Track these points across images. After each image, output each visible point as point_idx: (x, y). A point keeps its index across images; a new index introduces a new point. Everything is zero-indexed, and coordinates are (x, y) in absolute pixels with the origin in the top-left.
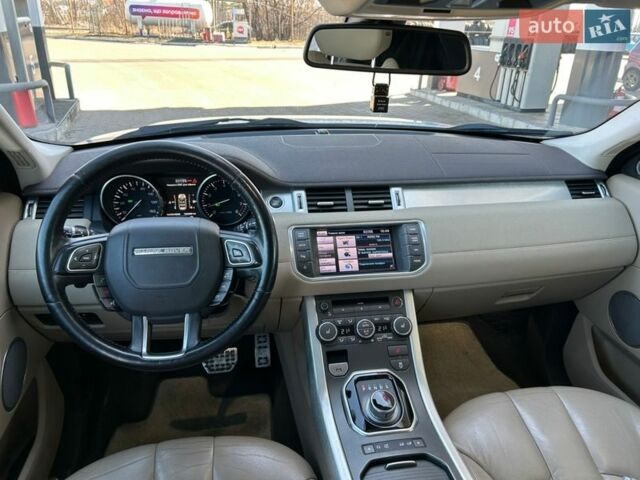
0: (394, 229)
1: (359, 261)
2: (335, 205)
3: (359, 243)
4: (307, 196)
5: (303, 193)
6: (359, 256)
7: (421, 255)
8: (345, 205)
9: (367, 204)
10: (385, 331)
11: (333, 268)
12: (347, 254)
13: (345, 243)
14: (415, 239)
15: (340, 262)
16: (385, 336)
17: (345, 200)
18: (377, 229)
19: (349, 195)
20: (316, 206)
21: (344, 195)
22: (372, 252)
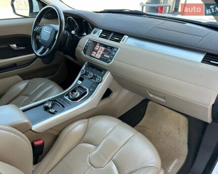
1: (101, 56)
2: (106, 37)
5: (101, 31)
6: (102, 54)
9: (114, 39)
11: (94, 55)
12: (99, 53)
13: (101, 49)
14: (114, 53)
15: (97, 54)
16: (94, 80)
17: (110, 36)
20: (102, 35)
21: (111, 34)
22: (106, 54)
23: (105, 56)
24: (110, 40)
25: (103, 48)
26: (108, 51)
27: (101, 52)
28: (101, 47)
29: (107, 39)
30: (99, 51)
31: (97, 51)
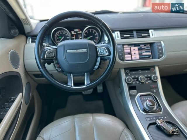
0: (151, 44)
1: (140, 56)
2: (130, 36)
3: (139, 49)
4: (120, 33)
5: (119, 32)
6: (139, 54)
7: (162, 53)
8: (134, 36)
9: (141, 36)
10: (149, 80)
11: (130, 58)
12: (135, 54)
13: (134, 50)
14: (160, 48)
15: (133, 56)
16: (149, 81)
17: (133, 34)
18: (145, 44)
19: (135, 33)
20: (123, 37)
21: (133, 33)
22: (144, 52)
23: (144, 54)
24: (138, 38)
25: (136, 48)
26: (144, 49)
27: (137, 52)
28: (132, 48)
29: (134, 38)
30: (133, 53)
31: (130, 54)
